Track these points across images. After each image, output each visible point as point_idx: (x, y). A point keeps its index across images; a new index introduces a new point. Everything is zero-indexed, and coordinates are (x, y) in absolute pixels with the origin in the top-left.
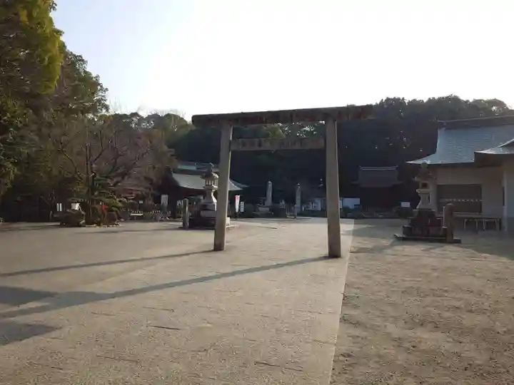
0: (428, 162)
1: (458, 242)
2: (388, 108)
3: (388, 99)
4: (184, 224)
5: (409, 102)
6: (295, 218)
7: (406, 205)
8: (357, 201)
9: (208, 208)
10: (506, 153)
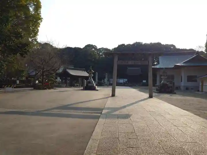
0: (158, 67)
1: (175, 93)
2: (137, 46)
3: (136, 43)
4: (84, 88)
5: (144, 44)
6: (108, 86)
7: (144, 81)
8: (126, 80)
9: (91, 82)
10: (185, 65)
